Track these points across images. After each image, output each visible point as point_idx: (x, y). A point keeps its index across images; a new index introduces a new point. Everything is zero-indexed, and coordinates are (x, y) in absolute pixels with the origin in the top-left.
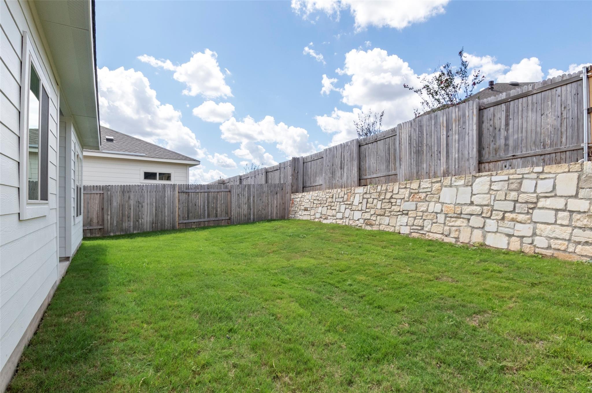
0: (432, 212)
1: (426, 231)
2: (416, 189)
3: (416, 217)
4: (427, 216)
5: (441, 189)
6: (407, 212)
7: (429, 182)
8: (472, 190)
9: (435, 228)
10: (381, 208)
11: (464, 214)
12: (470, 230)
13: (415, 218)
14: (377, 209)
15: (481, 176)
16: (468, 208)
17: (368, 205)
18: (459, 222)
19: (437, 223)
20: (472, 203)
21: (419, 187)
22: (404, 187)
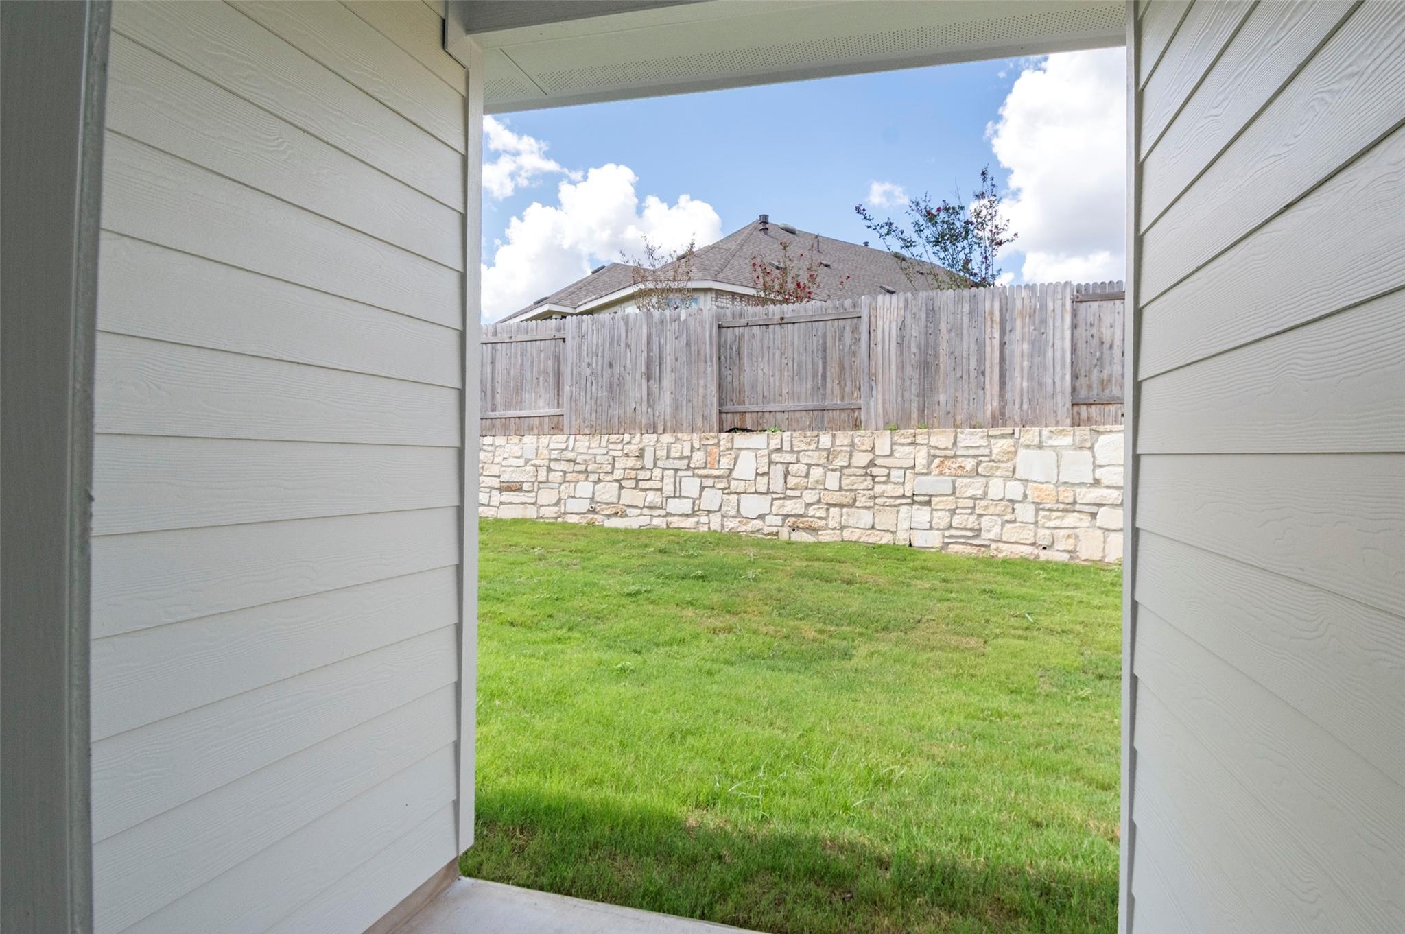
0: (1001, 500)
1: (989, 540)
2: (946, 449)
3: (954, 510)
4: (986, 507)
5: (1016, 452)
6: (927, 498)
7: (980, 434)
8: (1094, 457)
9: (1010, 533)
10: (841, 489)
11: (1081, 504)
12: (1102, 535)
13: (953, 512)
14: (825, 489)
15: (1111, 431)
16: (1090, 492)
17: (792, 481)
18: (1071, 520)
19: (1015, 521)
20: (1097, 482)
21: (955, 443)
22: (909, 441)
